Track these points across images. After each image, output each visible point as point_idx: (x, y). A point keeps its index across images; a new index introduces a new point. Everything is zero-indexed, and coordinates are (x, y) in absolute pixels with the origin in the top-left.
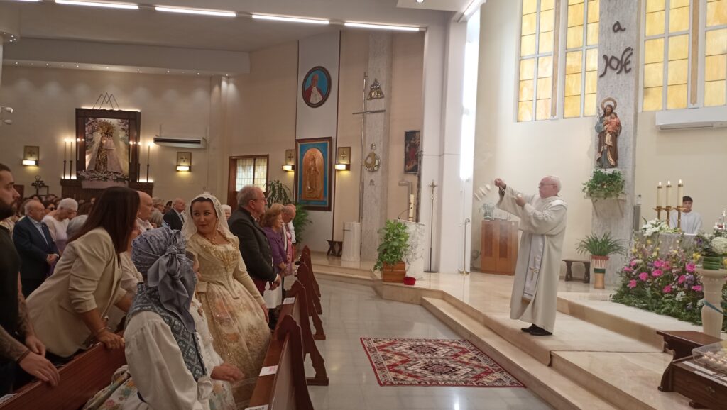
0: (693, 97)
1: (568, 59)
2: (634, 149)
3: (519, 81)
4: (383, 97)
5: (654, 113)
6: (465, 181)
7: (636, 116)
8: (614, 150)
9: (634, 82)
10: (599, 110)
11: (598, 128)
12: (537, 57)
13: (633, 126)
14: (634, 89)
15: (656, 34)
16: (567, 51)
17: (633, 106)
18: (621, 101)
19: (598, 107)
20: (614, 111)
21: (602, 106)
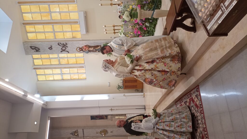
0: (76, 23)
1: (63, 64)
2: (95, 40)
3: (71, 80)
4: (77, 130)
5: (81, 35)
6: (109, 97)
7: (83, 40)
8: (95, 47)
9: (70, 42)
10: (81, 53)
11: (87, 53)
12: (62, 74)
13: (86, 41)
14: (73, 42)
15: (53, 35)
16: (60, 64)
17: (79, 42)
18: (77, 45)
19: (80, 53)
20: (81, 48)
21: (79, 52)
